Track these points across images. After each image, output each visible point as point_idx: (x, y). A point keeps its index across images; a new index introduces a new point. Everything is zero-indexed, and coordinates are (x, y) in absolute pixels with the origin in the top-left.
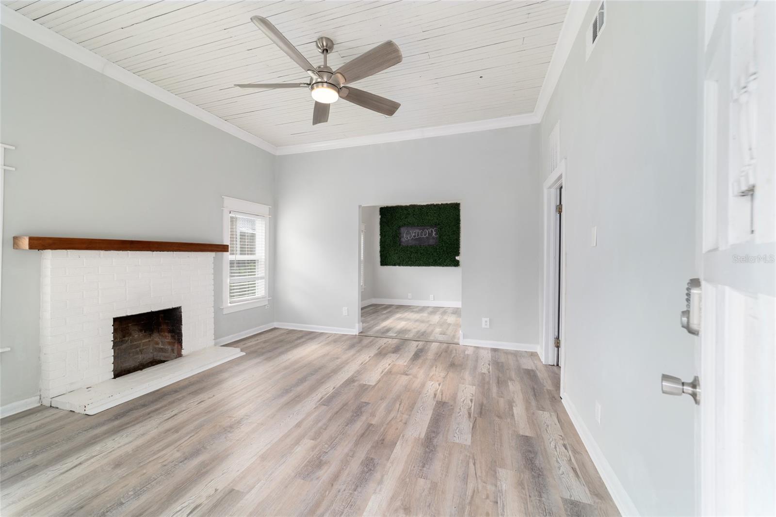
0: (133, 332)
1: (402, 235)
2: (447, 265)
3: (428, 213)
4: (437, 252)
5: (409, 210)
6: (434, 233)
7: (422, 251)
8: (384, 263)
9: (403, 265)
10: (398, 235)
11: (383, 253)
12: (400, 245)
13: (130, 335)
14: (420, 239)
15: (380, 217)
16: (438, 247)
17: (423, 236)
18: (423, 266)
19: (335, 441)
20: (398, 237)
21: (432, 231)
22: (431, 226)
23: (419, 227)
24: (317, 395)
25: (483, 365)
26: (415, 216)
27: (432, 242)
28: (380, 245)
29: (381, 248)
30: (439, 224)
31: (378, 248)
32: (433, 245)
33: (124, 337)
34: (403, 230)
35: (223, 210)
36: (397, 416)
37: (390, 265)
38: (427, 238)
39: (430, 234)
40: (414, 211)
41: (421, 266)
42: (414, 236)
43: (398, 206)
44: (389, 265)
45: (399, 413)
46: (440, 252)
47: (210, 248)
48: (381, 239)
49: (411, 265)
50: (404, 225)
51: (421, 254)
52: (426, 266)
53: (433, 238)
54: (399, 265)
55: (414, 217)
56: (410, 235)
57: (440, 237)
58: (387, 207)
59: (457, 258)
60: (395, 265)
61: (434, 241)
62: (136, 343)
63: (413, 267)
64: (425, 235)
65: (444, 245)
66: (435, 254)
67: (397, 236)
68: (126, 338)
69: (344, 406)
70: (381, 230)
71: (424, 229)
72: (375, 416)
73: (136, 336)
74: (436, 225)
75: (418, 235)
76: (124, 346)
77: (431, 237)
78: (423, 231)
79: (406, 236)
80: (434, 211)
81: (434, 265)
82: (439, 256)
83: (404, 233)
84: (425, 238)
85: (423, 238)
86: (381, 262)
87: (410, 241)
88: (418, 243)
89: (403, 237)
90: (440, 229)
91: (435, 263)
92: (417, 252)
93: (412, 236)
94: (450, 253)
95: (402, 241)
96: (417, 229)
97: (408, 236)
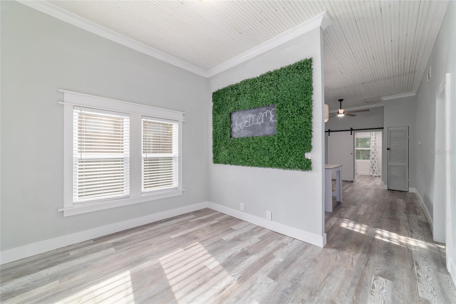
1: (233, 124)
4: (275, 145)
5: (240, 88)
6: (272, 116)
7: (255, 145)
8: (216, 161)
10: (230, 124)
12: (231, 137)
14: (253, 128)
15: (212, 104)
16: (276, 138)
17: (258, 123)
20: (230, 127)
21: (269, 114)
22: (268, 106)
23: (252, 111)
26: (246, 95)
27: (268, 130)
28: (213, 138)
29: (213, 141)
30: (277, 102)
32: (270, 135)
37: (221, 163)
38: (262, 124)
39: (266, 119)
40: (245, 88)
41: (255, 166)
42: (247, 124)
43: (229, 86)
46: (279, 146)
48: (213, 131)
49: (243, 164)
50: (236, 110)
51: (254, 148)
52: (260, 166)
53: (271, 125)
54: (230, 163)
55: (246, 97)
56: (242, 123)
57: (279, 122)
58: (219, 90)
59: (308, 156)
60: (225, 163)
61: (272, 128)
63: (245, 168)
64: (260, 121)
65: (284, 134)
66: (272, 149)
67: (228, 126)
70: (213, 119)
71: (259, 112)
74: (273, 104)
75: (251, 122)
77: (268, 123)
78: (257, 115)
79: (237, 125)
80: (271, 82)
81: (271, 166)
82: (277, 151)
83: (236, 120)
84: (260, 126)
85: (258, 125)
86: (214, 158)
87: (242, 131)
88: (251, 133)
89: (235, 126)
90: (280, 109)
91: (273, 163)
92: (249, 146)
93: (244, 124)
94: (295, 148)
95: (234, 131)
96: (250, 113)
97: (240, 125)
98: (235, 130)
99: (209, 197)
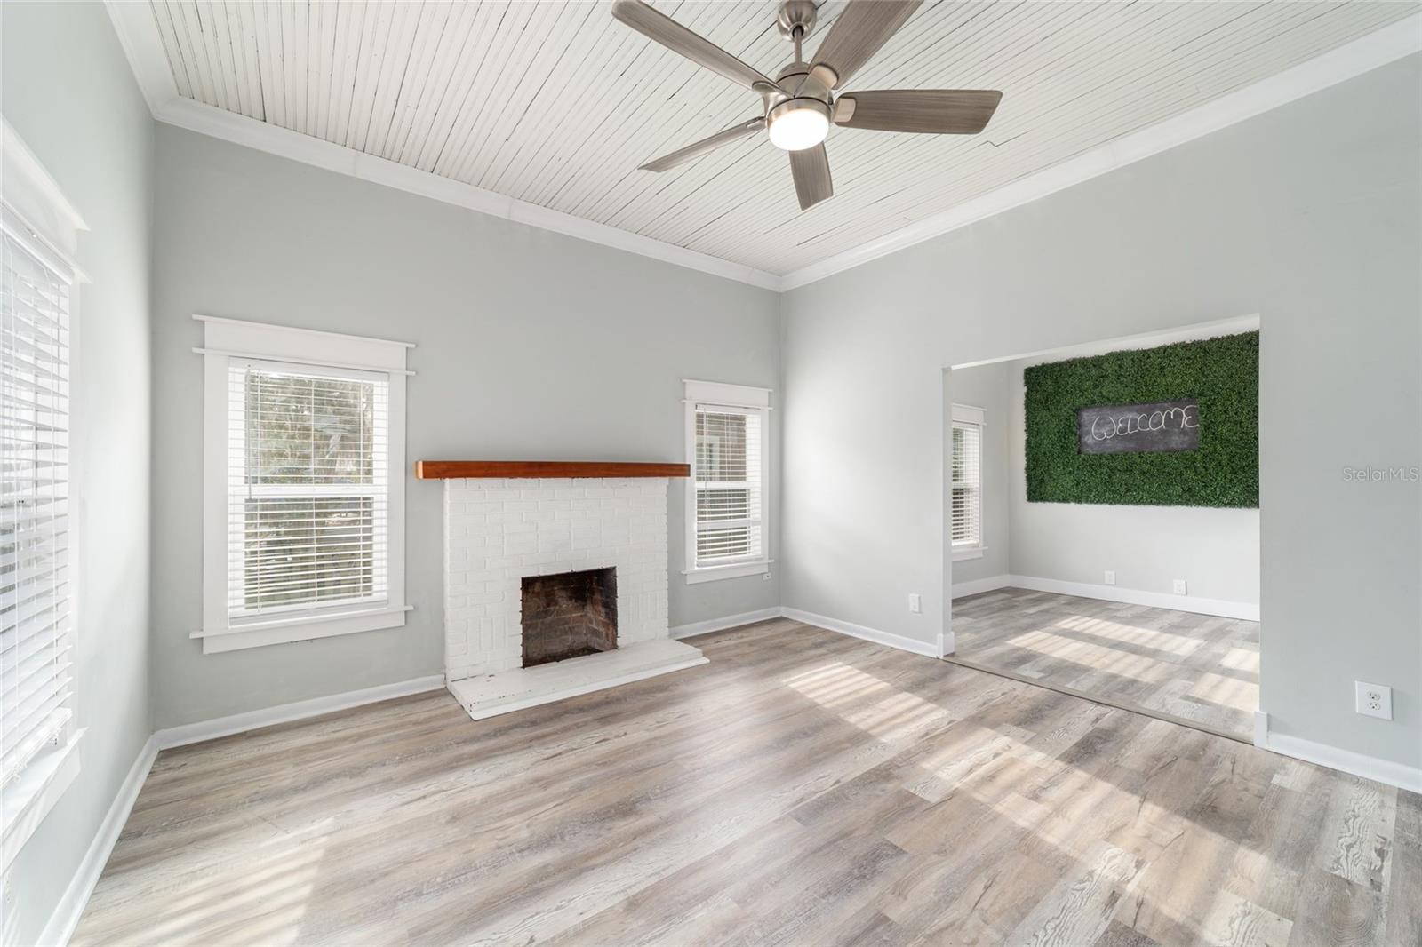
0: (560, 599)
1: (1085, 429)
2: (1231, 504)
3: (1163, 368)
4: (1195, 467)
5: (1106, 365)
6: (1186, 419)
7: (1146, 467)
8: (1035, 494)
9: (1089, 501)
10: (1074, 429)
11: (1033, 472)
12: (1079, 453)
13: (556, 603)
14: (1139, 437)
15: (1025, 389)
16: (1199, 456)
17: (1150, 428)
18: (1151, 503)
19: (782, 930)
20: (1076, 435)
21: (1179, 415)
22: (1177, 401)
23: (1136, 407)
24: (794, 788)
25: (1349, 847)
26: (1122, 379)
27: (1177, 441)
28: (1027, 455)
29: (1028, 460)
30: (1201, 394)
31: (1021, 461)
32: (1184, 450)
33: (549, 605)
34: (1087, 416)
35: (684, 403)
36: (963, 923)
37: (1053, 501)
38: (1162, 432)
39: (1173, 422)
40: (1120, 366)
41: (1144, 503)
42: (1122, 431)
43: (1074, 360)
44: (1049, 501)
45: (976, 914)
46: (1206, 469)
47: (658, 471)
48: (1027, 440)
49: (1112, 501)
50: (1092, 404)
51: (1143, 473)
52: (1158, 504)
53: (1184, 432)
54: (1078, 500)
55: (1121, 383)
56: (1108, 429)
57: (1207, 428)
58: (1043, 365)
60: (1065, 500)
61: (1186, 438)
62: (563, 617)
63: (1118, 508)
64: (1157, 425)
65: (1219, 448)
66: (1190, 474)
67: (1071, 431)
68: (552, 608)
69: (841, 838)
70: (1028, 419)
71: (1153, 410)
72: (906, 899)
73: (564, 606)
74: (1191, 397)
75: (1134, 427)
76: (549, 619)
77: (1176, 430)
78: (1149, 415)
79: (1097, 431)
80: (1186, 361)
81: (1187, 503)
82: (1202, 477)
83: (1092, 422)
84: (1156, 433)
85: (1151, 432)
86: (1029, 493)
87: (1109, 441)
88: (1132, 446)
89: (1089, 432)
90: (1208, 406)
91: (1190, 497)
92: (1130, 468)
93: (1113, 430)
94: (1244, 472)
95: (1085, 443)
96: (1130, 411)
97: (1104, 431)
98: (1088, 440)
99: (1013, 566)
